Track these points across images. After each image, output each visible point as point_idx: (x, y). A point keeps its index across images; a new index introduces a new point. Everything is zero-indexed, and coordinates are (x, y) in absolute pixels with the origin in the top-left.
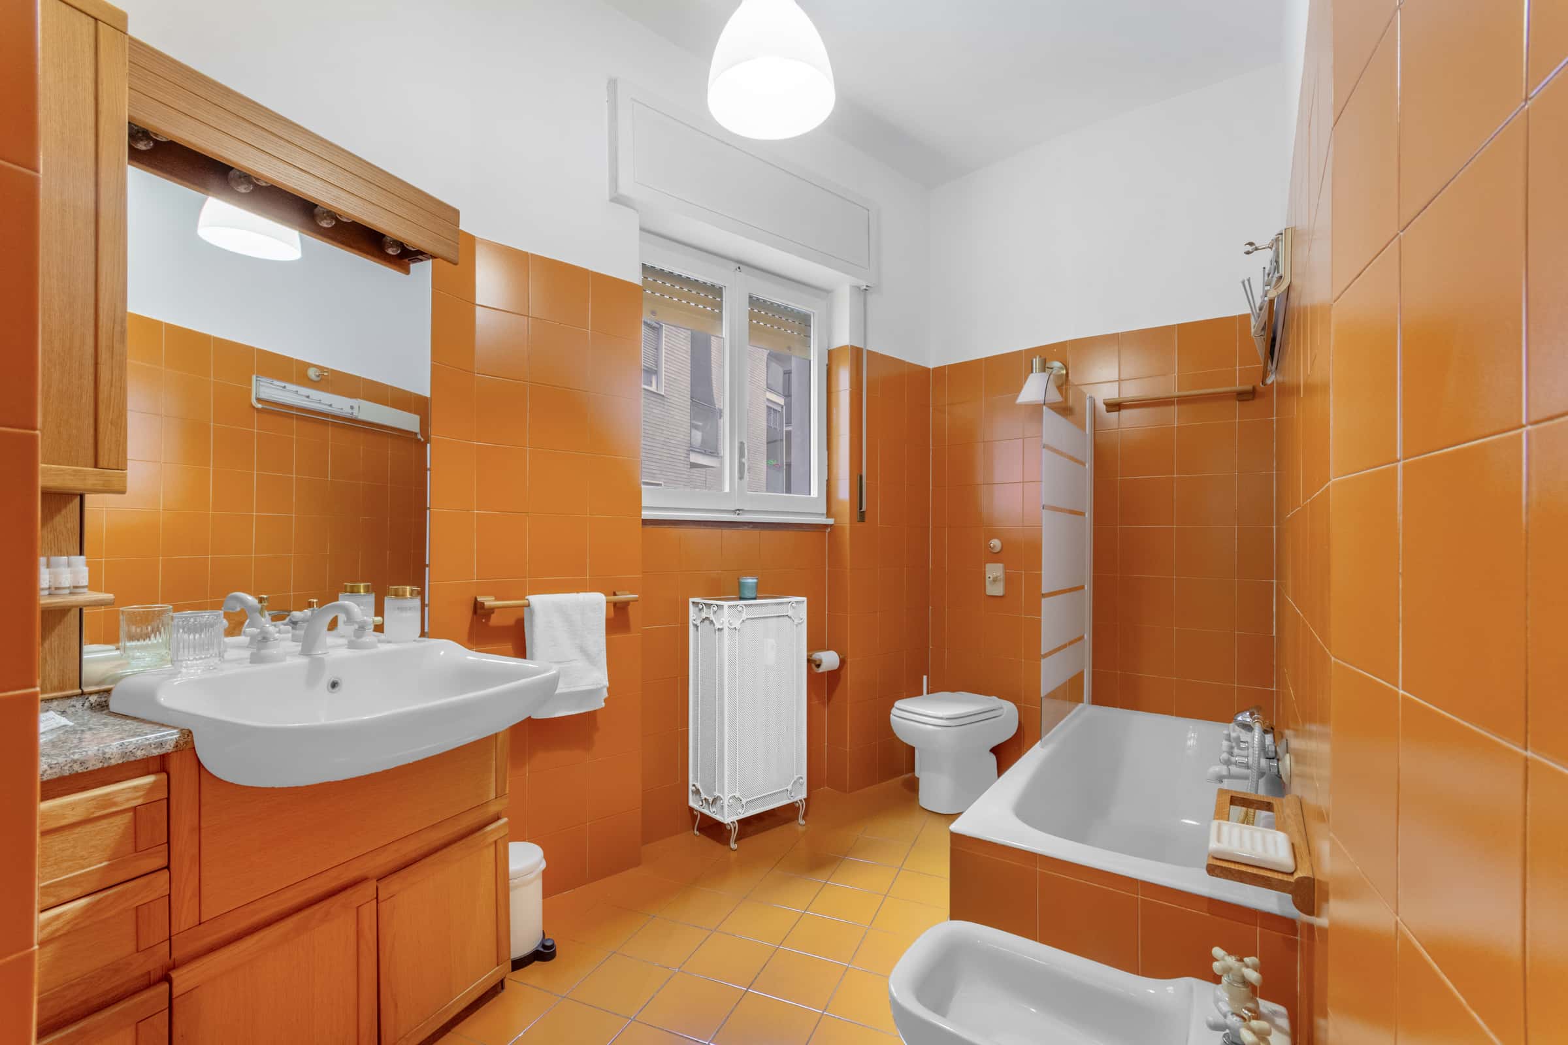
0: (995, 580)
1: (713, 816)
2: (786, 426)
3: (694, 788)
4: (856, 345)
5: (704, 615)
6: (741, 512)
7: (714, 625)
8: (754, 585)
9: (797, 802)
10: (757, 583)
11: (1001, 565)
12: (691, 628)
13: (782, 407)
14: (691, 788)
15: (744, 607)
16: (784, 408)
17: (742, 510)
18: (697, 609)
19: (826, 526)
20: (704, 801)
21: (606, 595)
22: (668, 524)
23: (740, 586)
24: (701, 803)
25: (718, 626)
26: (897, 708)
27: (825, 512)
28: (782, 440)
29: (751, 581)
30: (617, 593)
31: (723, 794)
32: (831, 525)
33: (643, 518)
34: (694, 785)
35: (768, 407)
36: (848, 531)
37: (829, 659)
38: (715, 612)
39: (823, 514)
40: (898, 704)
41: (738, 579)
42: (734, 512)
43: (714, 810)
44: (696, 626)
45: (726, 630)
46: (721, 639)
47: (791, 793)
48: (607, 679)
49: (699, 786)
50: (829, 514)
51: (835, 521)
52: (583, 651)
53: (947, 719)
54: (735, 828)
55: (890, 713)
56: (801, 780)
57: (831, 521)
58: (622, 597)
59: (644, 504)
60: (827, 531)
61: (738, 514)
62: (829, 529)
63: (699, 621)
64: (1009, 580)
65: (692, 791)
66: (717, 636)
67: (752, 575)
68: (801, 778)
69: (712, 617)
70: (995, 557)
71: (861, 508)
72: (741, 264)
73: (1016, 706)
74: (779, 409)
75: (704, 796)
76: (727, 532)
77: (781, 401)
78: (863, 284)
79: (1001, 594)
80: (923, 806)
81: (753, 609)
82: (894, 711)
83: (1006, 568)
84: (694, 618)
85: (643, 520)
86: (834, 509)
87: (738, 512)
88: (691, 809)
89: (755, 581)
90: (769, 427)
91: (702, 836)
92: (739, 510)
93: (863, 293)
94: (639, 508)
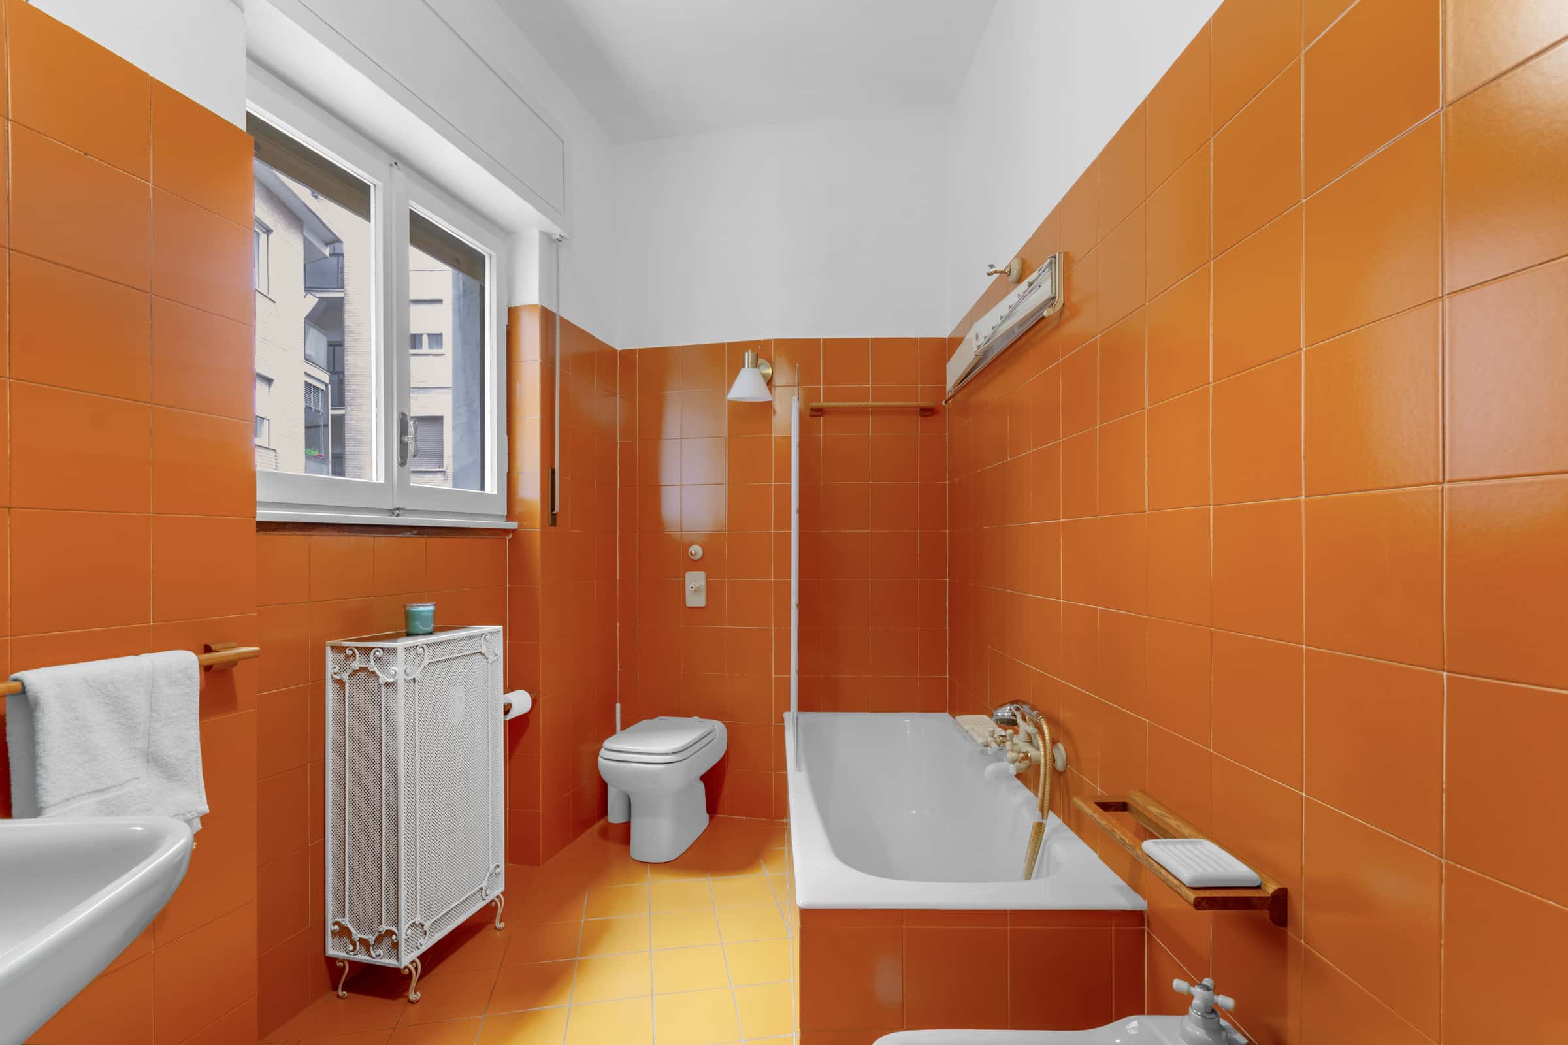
0: (697, 590)
1: (378, 961)
2: (332, 409)
3: (337, 927)
4: (546, 306)
5: (356, 665)
6: (402, 511)
7: (377, 677)
8: (431, 614)
9: (493, 900)
10: (435, 612)
11: (703, 574)
12: (330, 687)
13: (326, 385)
14: (330, 927)
15: (425, 647)
16: (329, 386)
17: (403, 509)
18: (342, 656)
19: (507, 531)
20: (358, 943)
21: (197, 654)
22: (289, 530)
23: (408, 616)
24: (351, 948)
25: (383, 678)
26: (606, 749)
27: (505, 513)
28: (326, 426)
29: (427, 609)
30: (213, 647)
31: (397, 925)
32: (513, 531)
33: (258, 519)
34: (336, 923)
35: (308, 385)
36: (537, 542)
37: (521, 702)
38: (378, 659)
39: (501, 516)
40: (608, 743)
41: (405, 607)
42: (391, 512)
43: (379, 951)
44: (341, 683)
45: (401, 685)
46: (392, 696)
47: (486, 891)
48: (205, 800)
49: (346, 922)
50: (509, 517)
51: (519, 525)
52: (153, 760)
53: (673, 753)
54: (416, 968)
55: (598, 755)
56: (498, 869)
57: (513, 525)
58: (223, 655)
59: (259, 498)
60: (507, 538)
61: (398, 515)
62: (511, 536)
63: (347, 674)
64: (711, 590)
65: (332, 932)
66: (383, 694)
67: (424, 601)
68: (498, 866)
69: (372, 667)
70: (695, 565)
71: (553, 510)
72: (398, 159)
73: (725, 724)
74: (322, 387)
75: (356, 935)
76: (383, 540)
77: (325, 377)
78: (557, 231)
79: (703, 605)
80: (635, 858)
81: (437, 649)
82: (603, 753)
83: (707, 577)
84: (336, 670)
85: (257, 522)
86: (518, 510)
87: (397, 512)
88: (332, 961)
89: (431, 608)
90: (308, 408)
91: (353, 995)
92: (397, 509)
93: (552, 243)
94: (252, 504)
